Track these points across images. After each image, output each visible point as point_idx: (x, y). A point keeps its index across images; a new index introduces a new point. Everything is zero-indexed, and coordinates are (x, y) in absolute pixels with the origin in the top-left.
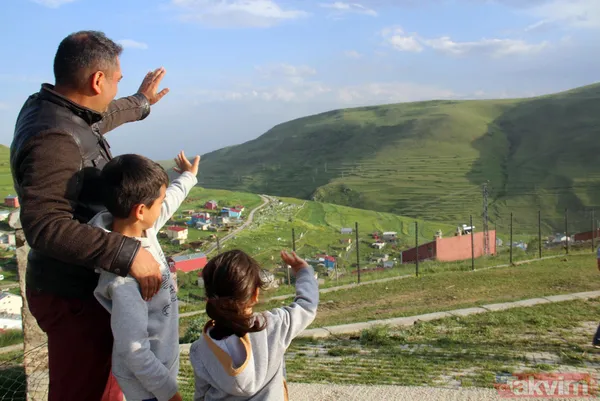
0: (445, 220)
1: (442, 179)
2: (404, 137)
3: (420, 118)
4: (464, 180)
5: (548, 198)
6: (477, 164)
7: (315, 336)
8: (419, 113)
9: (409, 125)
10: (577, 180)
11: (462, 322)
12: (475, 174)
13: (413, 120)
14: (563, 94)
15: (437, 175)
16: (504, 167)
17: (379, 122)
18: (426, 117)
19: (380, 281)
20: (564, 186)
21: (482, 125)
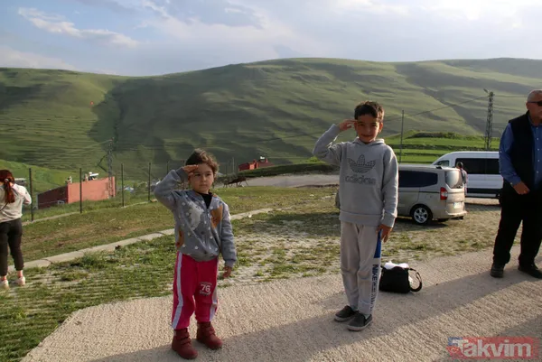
0: (69, 168)
1: (65, 135)
2: (32, 98)
3: (46, 83)
4: (86, 137)
5: (148, 153)
6: (96, 125)
7: (40, 266)
8: (46, 79)
9: (37, 88)
10: (167, 141)
11: (152, 245)
12: (94, 133)
13: (40, 85)
14: (159, 77)
15: (61, 132)
16: (115, 128)
17: (8, 82)
18: (53, 83)
19: (51, 218)
20: (158, 145)
21: (100, 94)
